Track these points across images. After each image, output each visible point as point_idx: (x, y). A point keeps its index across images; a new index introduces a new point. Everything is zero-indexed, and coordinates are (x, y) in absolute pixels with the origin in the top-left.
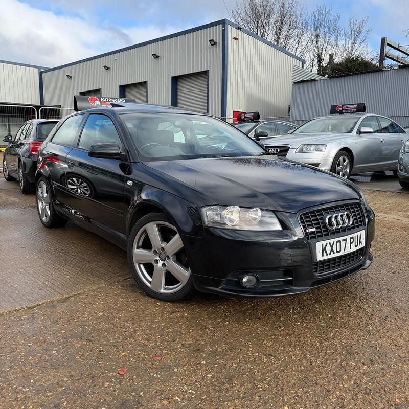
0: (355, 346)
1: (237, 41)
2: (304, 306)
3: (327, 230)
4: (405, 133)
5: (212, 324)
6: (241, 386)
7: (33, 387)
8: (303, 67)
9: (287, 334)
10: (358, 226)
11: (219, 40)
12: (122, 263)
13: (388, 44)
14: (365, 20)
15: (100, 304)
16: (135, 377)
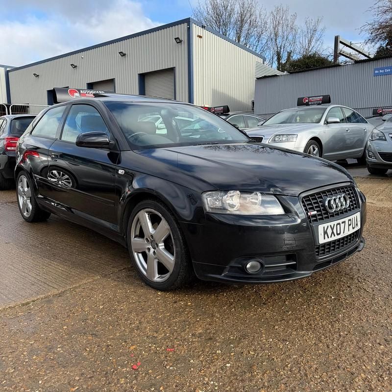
0: (366, 326)
1: (202, 39)
2: (305, 289)
3: (327, 213)
4: (367, 122)
5: (219, 312)
6: (263, 375)
7: (42, 388)
8: (264, 63)
9: (296, 318)
10: (353, 209)
11: (184, 38)
12: (113, 255)
13: (341, 42)
14: (320, 19)
15: (98, 296)
16: (150, 371)
